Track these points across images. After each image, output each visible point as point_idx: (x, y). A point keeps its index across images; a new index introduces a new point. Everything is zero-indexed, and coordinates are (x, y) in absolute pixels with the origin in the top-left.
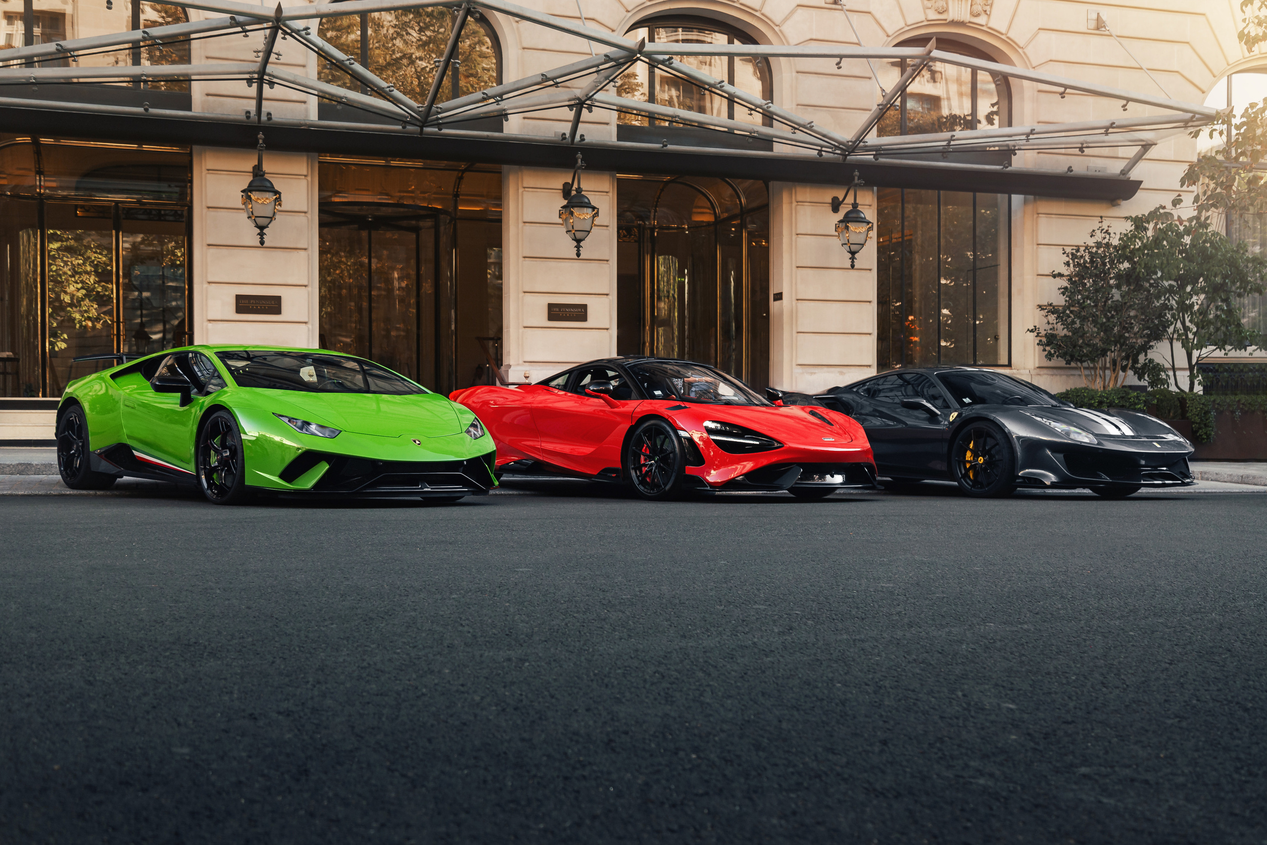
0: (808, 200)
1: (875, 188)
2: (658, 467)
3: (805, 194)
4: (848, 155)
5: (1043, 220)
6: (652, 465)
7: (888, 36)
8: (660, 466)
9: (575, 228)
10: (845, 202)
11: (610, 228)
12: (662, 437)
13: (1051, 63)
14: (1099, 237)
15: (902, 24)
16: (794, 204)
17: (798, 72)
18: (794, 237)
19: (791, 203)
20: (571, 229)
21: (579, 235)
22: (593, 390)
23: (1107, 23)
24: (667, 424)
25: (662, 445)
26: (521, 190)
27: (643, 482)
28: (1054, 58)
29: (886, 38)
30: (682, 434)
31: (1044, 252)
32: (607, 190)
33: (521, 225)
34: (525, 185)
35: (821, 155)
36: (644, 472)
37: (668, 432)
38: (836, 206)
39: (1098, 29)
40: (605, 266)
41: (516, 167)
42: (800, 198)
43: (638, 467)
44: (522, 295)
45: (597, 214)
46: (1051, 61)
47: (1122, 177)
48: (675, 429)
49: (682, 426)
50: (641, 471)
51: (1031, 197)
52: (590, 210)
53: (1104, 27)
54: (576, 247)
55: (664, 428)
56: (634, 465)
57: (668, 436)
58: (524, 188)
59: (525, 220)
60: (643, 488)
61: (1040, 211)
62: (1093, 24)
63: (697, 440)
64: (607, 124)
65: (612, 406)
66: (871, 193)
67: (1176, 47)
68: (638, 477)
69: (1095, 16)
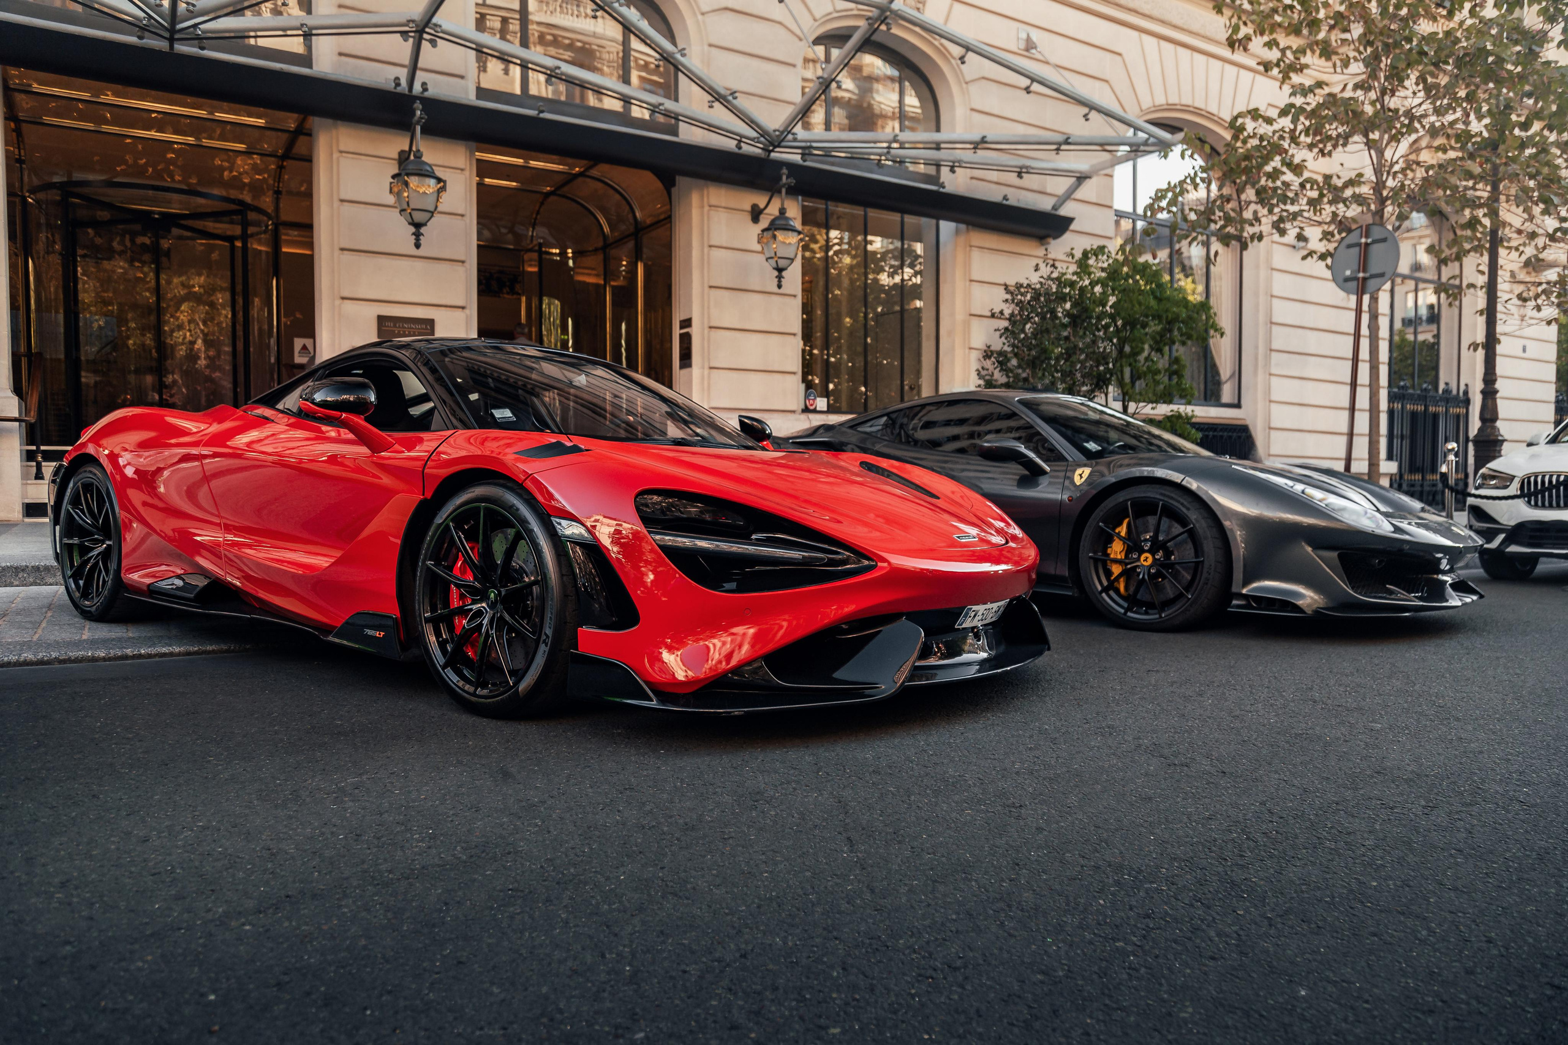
0: (723, 205)
1: (800, 198)
2: (498, 623)
3: (718, 195)
4: (772, 151)
5: (976, 254)
6: (479, 613)
7: (815, 20)
8: (501, 618)
9: (412, 206)
10: (766, 211)
11: (467, 219)
12: (511, 532)
13: (984, 81)
14: (1045, 270)
15: (830, 9)
16: (706, 208)
17: (710, 45)
18: (706, 249)
19: (702, 207)
20: (405, 206)
21: (419, 217)
22: (324, 404)
23: (1038, 44)
24: (520, 496)
25: (510, 553)
26: (336, 155)
27: (455, 660)
28: (986, 75)
29: (812, 21)
30: (569, 529)
31: (977, 291)
32: (462, 167)
33: (336, 203)
34: (342, 148)
35: (740, 148)
36: (458, 632)
37: (524, 522)
38: (756, 214)
39: (1027, 50)
40: (460, 269)
41: (330, 121)
42: (713, 201)
43: (443, 620)
44: (338, 302)
45: (443, 189)
46: (984, 78)
47: (1053, 212)
48: (547, 514)
49: (569, 508)
50: (451, 628)
51: (963, 226)
52: (432, 182)
53: (1035, 48)
54: (413, 234)
55: (511, 508)
56: (433, 609)
57: (523, 534)
58: (341, 152)
59: (343, 197)
60: (455, 678)
61: (973, 243)
62: (1022, 45)
63: (606, 541)
64: (462, 77)
65: (376, 446)
66: (795, 204)
67: (1098, 83)
68: (442, 645)
69: (1024, 36)
